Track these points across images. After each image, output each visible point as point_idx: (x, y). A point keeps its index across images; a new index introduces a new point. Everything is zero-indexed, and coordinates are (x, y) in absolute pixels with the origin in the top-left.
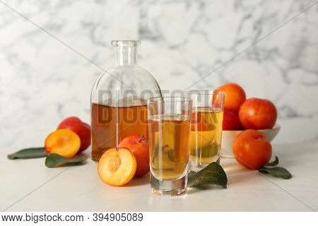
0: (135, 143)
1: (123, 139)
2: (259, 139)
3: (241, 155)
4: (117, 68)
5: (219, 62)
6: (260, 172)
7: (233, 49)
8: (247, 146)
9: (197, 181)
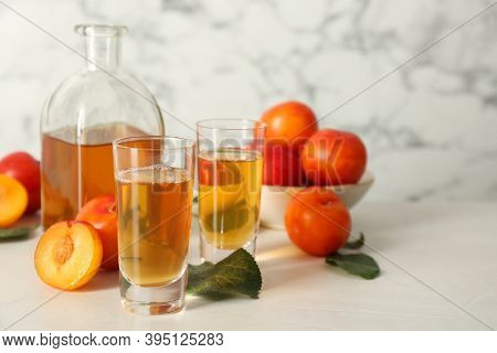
0: (106, 211)
1: (89, 200)
2: (329, 206)
3: (296, 231)
4: (84, 76)
5: (296, 51)
6: (328, 262)
7: (321, 30)
8: (307, 217)
9: (207, 285)
